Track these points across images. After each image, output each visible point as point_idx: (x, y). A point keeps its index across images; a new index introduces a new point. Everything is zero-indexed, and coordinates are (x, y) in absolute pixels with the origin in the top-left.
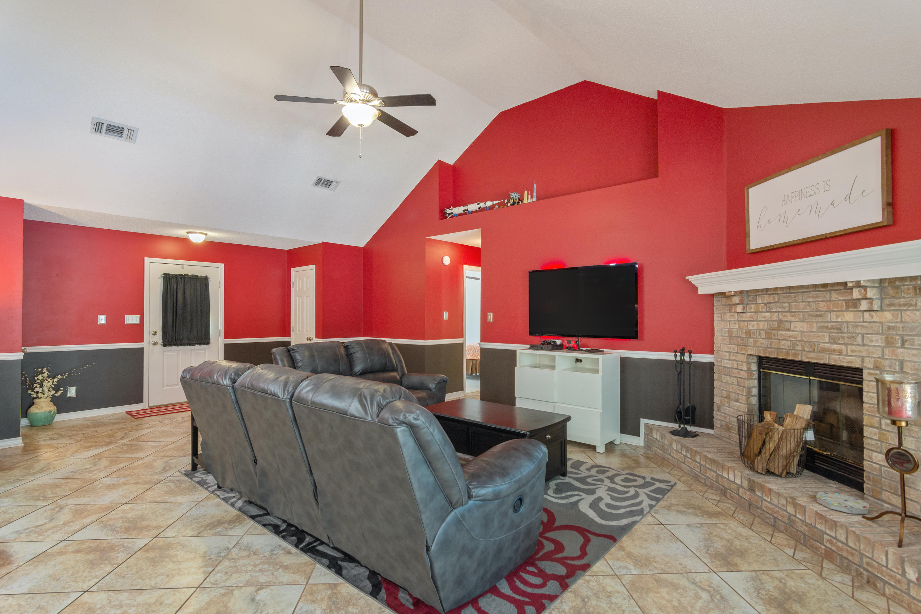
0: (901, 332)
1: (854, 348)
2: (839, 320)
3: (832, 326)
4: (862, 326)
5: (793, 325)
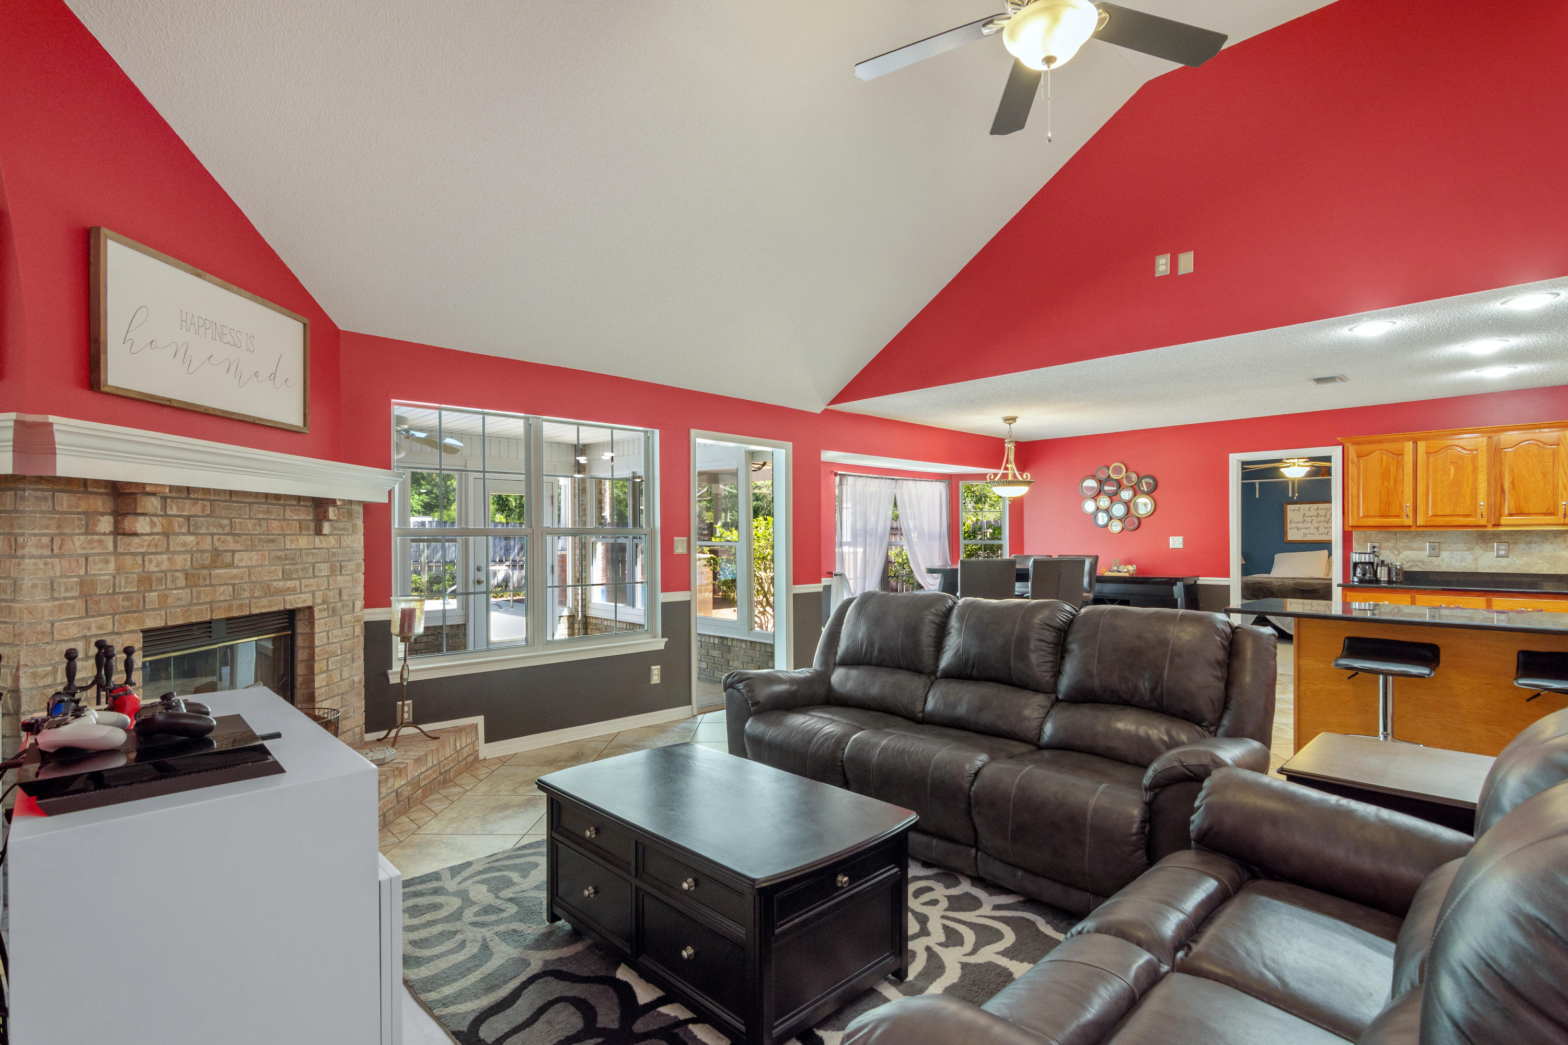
1: (306, 581)
5: (237, 556)
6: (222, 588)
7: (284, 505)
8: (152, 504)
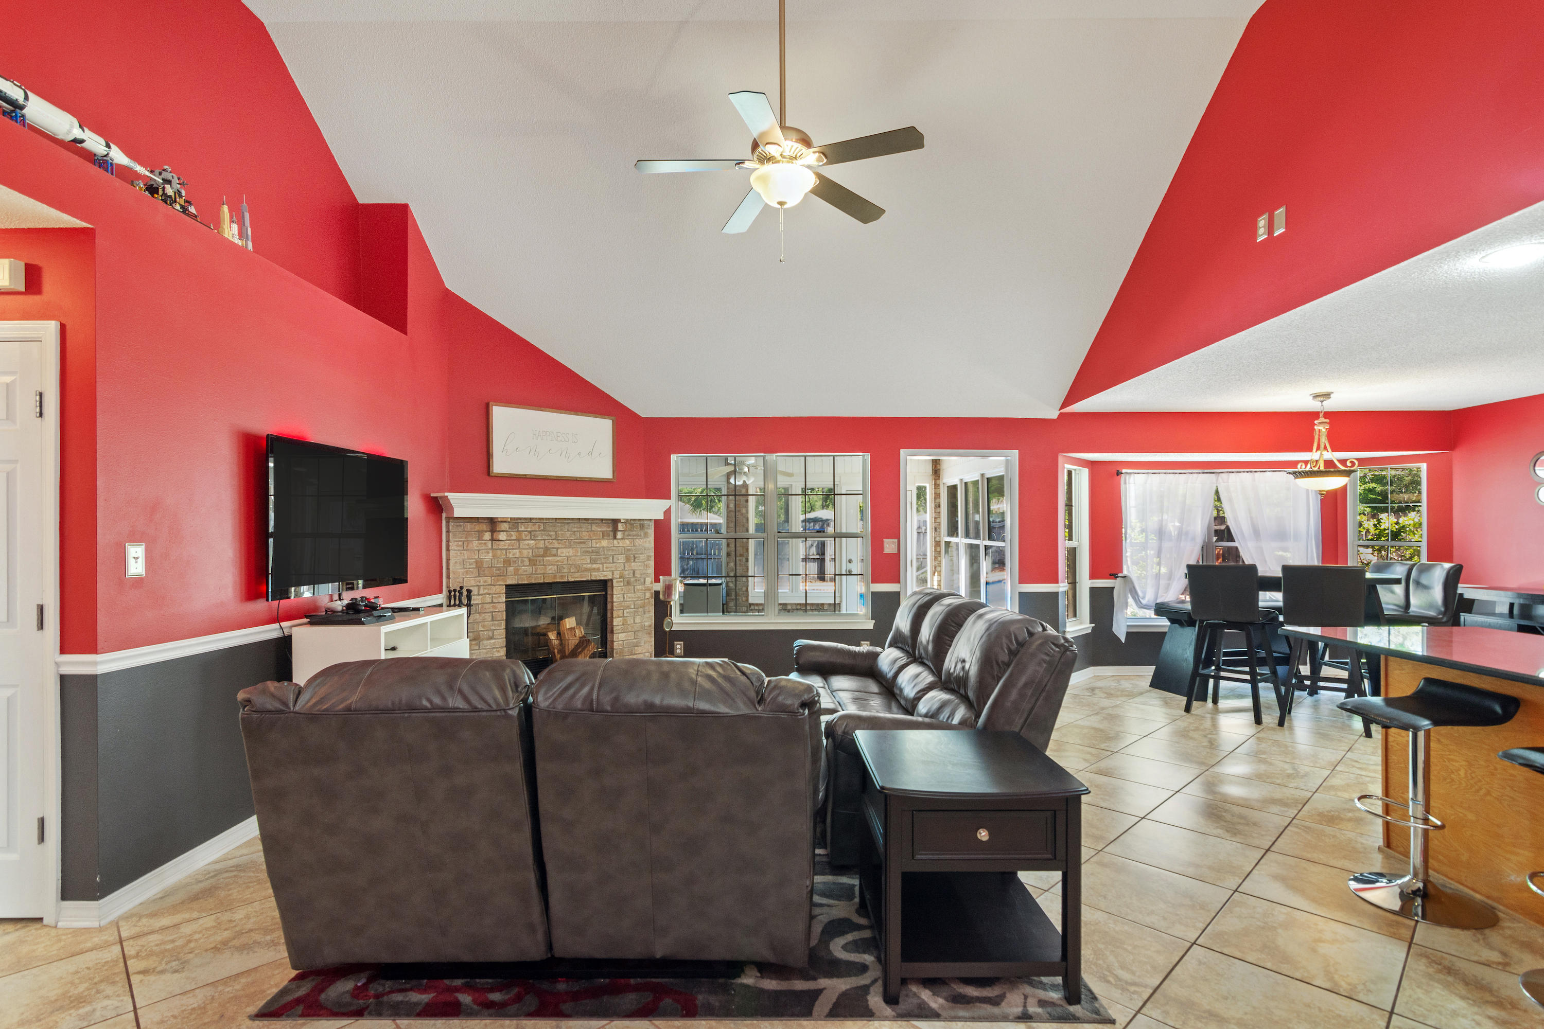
0: (634, 553)
1: (607, 565)
2: (598, 546)
3: (592, 550)
4: (613, 550)
5: (559, 550)
6: (550, 567)
7: (591, 523)
8: (505, 526)
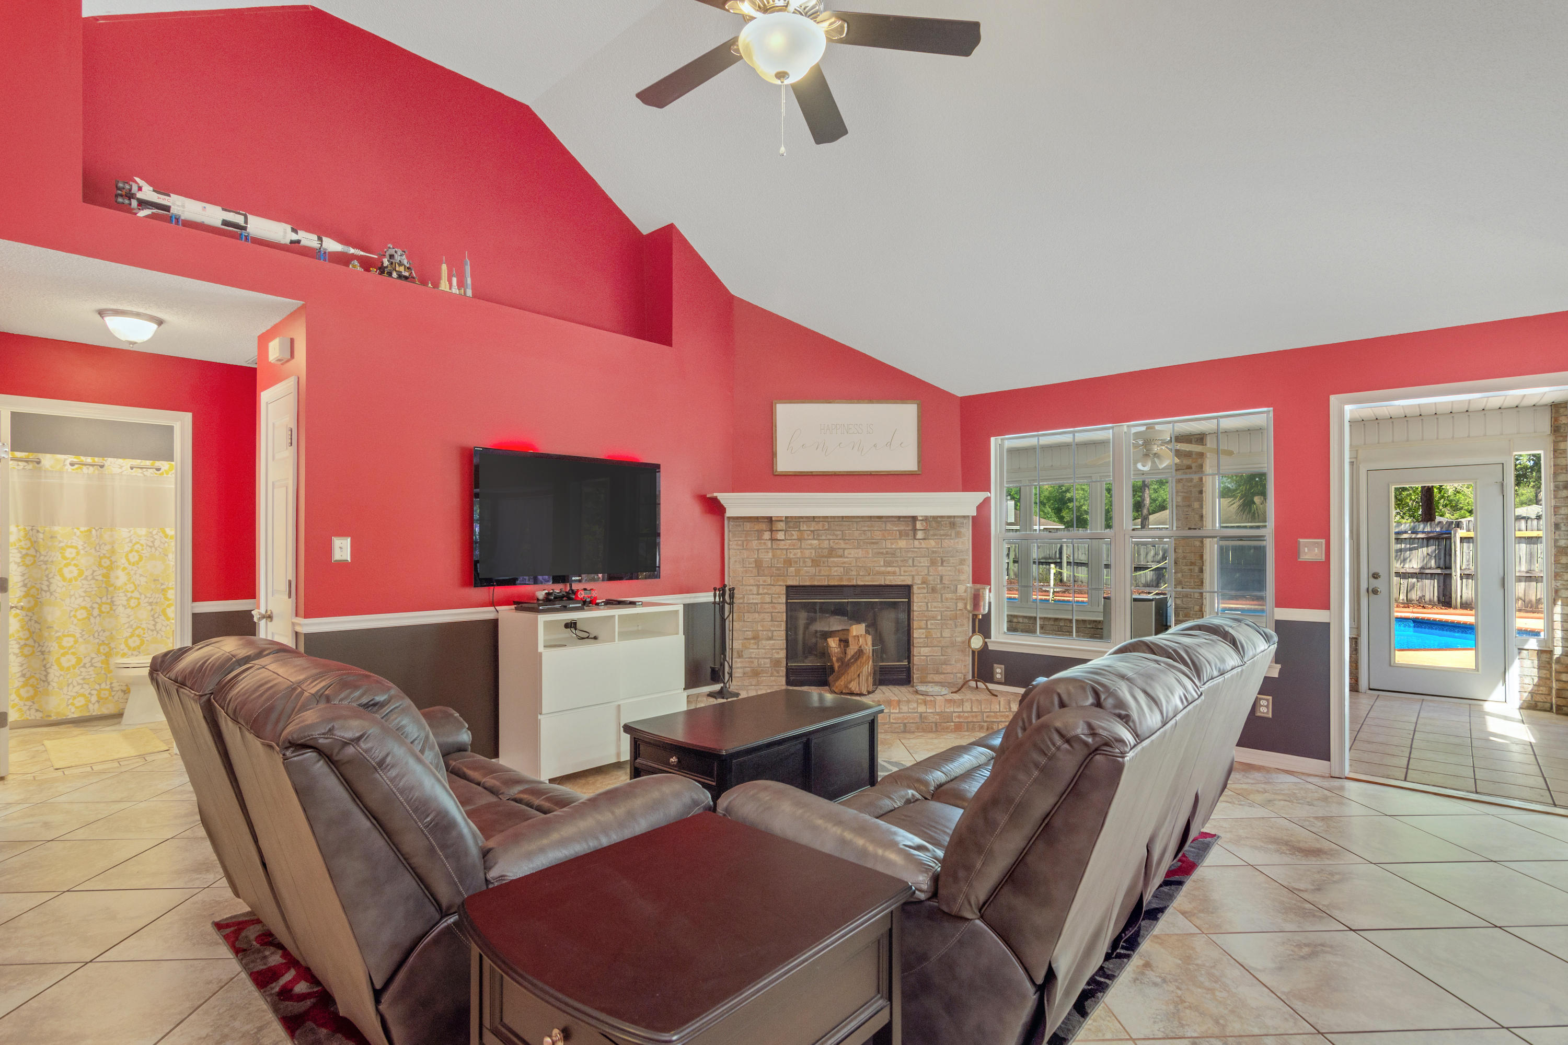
0: (941, 555)
1: (906, 569)
2: (893, 546)
3: (887, 552)
4: (913, 551)
5: (846, 552)
6: (836, 569)
7: (885, 522)
8: (782, 525)
